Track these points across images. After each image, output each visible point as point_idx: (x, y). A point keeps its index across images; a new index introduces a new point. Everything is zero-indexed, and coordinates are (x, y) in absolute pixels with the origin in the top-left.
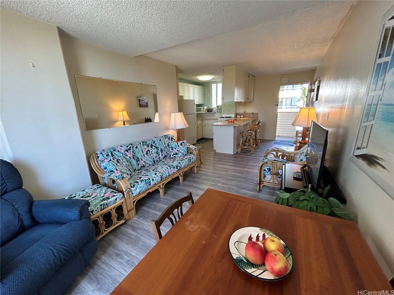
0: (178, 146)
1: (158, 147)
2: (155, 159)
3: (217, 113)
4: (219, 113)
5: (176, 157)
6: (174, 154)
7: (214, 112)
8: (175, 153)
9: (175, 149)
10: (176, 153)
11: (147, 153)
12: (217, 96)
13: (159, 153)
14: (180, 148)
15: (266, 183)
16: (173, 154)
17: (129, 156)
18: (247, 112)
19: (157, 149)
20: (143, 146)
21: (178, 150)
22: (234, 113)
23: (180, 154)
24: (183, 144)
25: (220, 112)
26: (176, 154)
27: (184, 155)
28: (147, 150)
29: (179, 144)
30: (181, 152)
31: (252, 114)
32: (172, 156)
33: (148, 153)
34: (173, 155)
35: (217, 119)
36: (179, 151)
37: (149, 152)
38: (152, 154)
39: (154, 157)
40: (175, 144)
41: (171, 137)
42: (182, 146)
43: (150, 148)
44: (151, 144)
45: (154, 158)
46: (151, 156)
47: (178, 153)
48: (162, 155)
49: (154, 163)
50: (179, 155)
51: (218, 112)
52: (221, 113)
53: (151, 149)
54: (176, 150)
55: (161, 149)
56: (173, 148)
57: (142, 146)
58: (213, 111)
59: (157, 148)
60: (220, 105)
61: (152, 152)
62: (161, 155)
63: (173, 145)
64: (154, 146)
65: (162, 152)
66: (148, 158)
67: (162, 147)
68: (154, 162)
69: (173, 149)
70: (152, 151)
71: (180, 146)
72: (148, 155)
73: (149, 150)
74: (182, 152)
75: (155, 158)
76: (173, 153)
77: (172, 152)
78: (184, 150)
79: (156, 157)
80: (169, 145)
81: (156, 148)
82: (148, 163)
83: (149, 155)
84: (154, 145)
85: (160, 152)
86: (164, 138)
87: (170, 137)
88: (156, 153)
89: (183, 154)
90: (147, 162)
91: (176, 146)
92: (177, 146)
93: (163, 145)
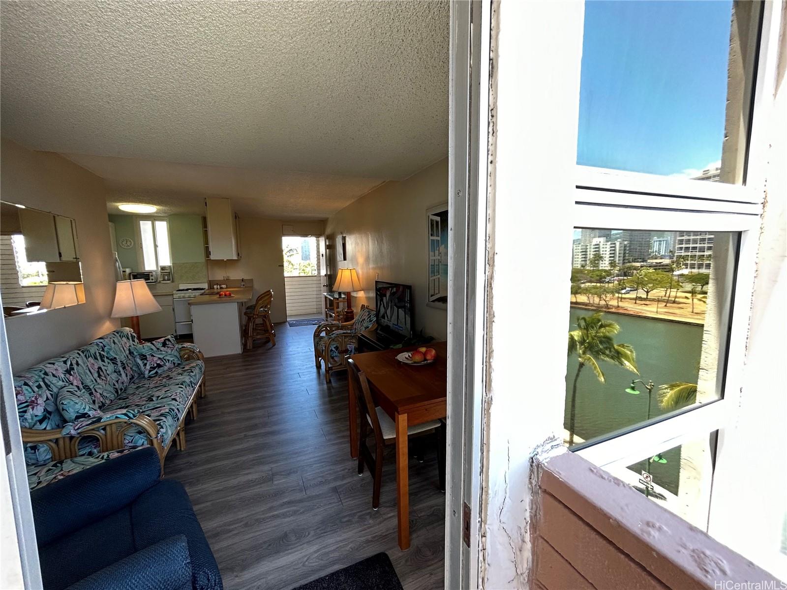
0: (158, 349)
1: (115, 358)
2: (117, 386)
3: (162, 282)
4: (168, 282)
5: (159, 372)
6: (153, 368)
7: (153, 281)
8: (155, 365)
9: (152, 356)
10: (157, 364)
11: (99, 376)
12: (156, 246)
13: (120, 372)
14: (164, 353)
15: (336, 368)
16: (151, 368)
17: (76, 384)
18: (232, 278)
19: (113, 363)
20: (87, 359)
21: (159, 358)
22: (206, 280)
23: (167, 364)
24: (167, 343)
25: (169, 280)
26: (159, 366)
27: (176, 364)
28: (96, 367)
29: (160, 346)
30: (168, 360)
31: (243, 280)
32: (147, 372)
33: (101, 373)
34: (150, 371)
35: (173, 295)
36: (165, 360)
37: (102, 371)
38: (108, 375)
39: (114, 381)
40: (148, 346)
41: (130, 335)
42: (168, 347)
43: (100, 363)
44: (100, 353)
45: (114, 385)
46: (108, 380)
47: (162, 363)
48: (127, 376)
49: (116, 394)
50: (166, 368)
51: (164, 280)
52: (173, 281)
53: (104, 366)
54: (155, 359)
55: (121, 361)
56: (146, 356)
57: (85, 359)
58: (151, 278)
59: (113, 360)
60: (170, 266)
61: (106, 370)
62: (123, 375)
63: (143, 350)
64: (107, 358)
65: (124, 368)
66: (104, 386)
67: (123, 359)
68: (117, 392)
69: (146, 359)
70: (106, 368)
71: (162, 349)
72: (102, 380)
73: (100, 368)
74: (172, 359)
75: (116, 384)
76: (148, 367)
77: (145, 365)
78: (175, 354)
79: (117, 381)
80: (132, 350)
81: (111, 360)
82: (108, 395)
83: (104, 379)
84: (105, 354)
85: (121, 369)
86: (120, 338)
87: (128, 334)
88: (115, 372)
89: (174, 364)
90: (105, 394)
91: (152, 349)
92: (155, 349)
93: (123, 353)
